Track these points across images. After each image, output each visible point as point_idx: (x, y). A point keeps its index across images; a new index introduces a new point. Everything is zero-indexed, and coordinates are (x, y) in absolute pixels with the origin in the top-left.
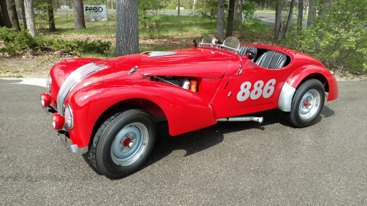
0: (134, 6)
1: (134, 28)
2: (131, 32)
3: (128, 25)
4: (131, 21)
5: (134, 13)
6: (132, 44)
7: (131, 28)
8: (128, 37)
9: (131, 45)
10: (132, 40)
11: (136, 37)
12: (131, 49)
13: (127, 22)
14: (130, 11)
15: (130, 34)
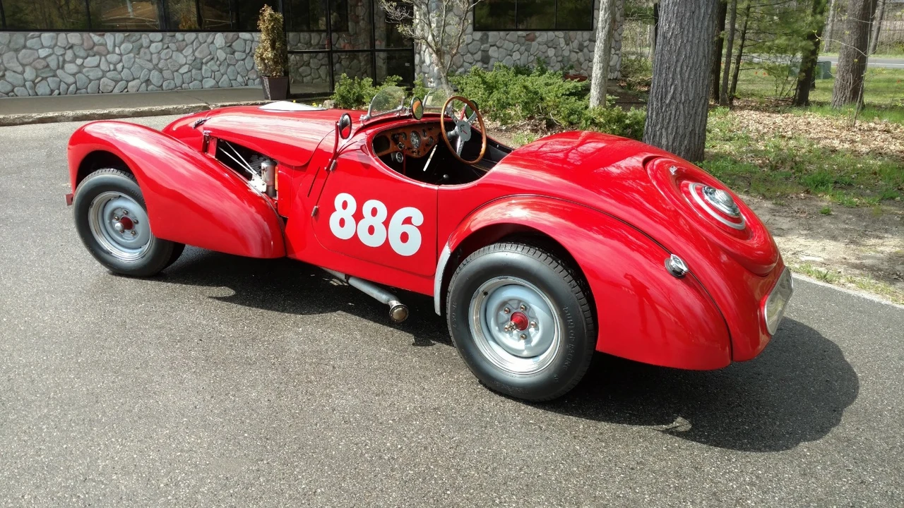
0: (688, 31)
1: (680, 89)
2: (669, 97)
3: (666, 80)
4: (675, 69)
5: (686, 51)
6: (667, 129)
7: (673, 87)
8: (662, 109)
9: (664, 130)
10: (670, 119)
11: (682, 112)
12: (664, 141)
13: (664, 71)
14: (676, 44)
15: (667, 102)
